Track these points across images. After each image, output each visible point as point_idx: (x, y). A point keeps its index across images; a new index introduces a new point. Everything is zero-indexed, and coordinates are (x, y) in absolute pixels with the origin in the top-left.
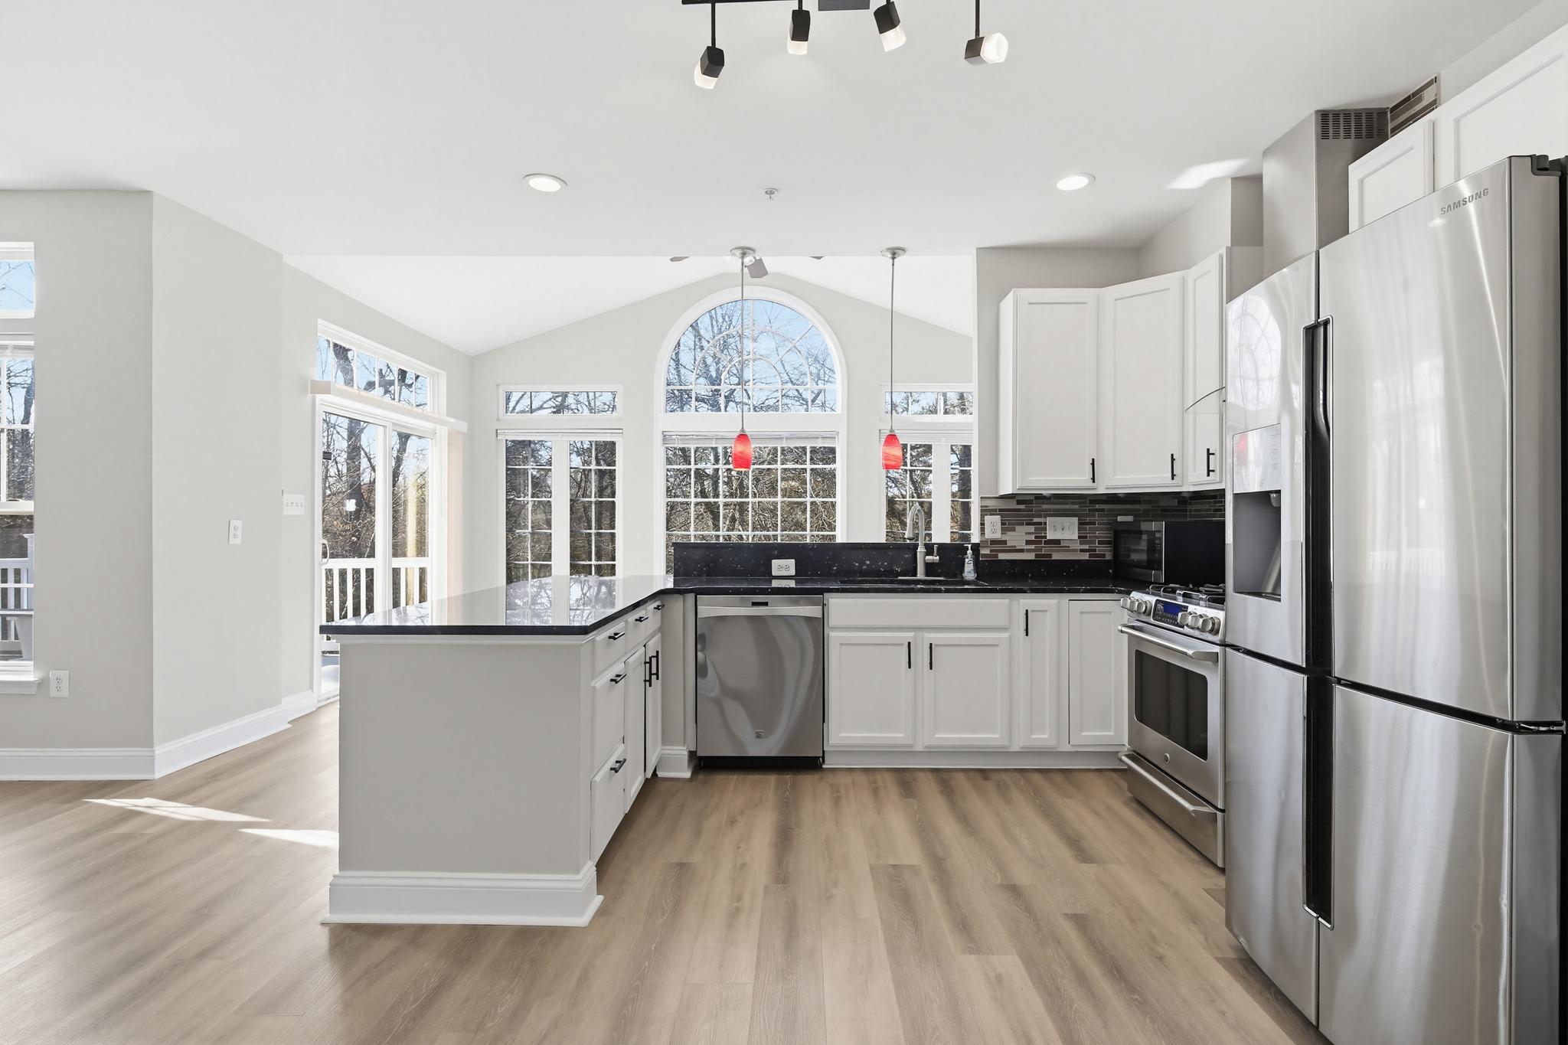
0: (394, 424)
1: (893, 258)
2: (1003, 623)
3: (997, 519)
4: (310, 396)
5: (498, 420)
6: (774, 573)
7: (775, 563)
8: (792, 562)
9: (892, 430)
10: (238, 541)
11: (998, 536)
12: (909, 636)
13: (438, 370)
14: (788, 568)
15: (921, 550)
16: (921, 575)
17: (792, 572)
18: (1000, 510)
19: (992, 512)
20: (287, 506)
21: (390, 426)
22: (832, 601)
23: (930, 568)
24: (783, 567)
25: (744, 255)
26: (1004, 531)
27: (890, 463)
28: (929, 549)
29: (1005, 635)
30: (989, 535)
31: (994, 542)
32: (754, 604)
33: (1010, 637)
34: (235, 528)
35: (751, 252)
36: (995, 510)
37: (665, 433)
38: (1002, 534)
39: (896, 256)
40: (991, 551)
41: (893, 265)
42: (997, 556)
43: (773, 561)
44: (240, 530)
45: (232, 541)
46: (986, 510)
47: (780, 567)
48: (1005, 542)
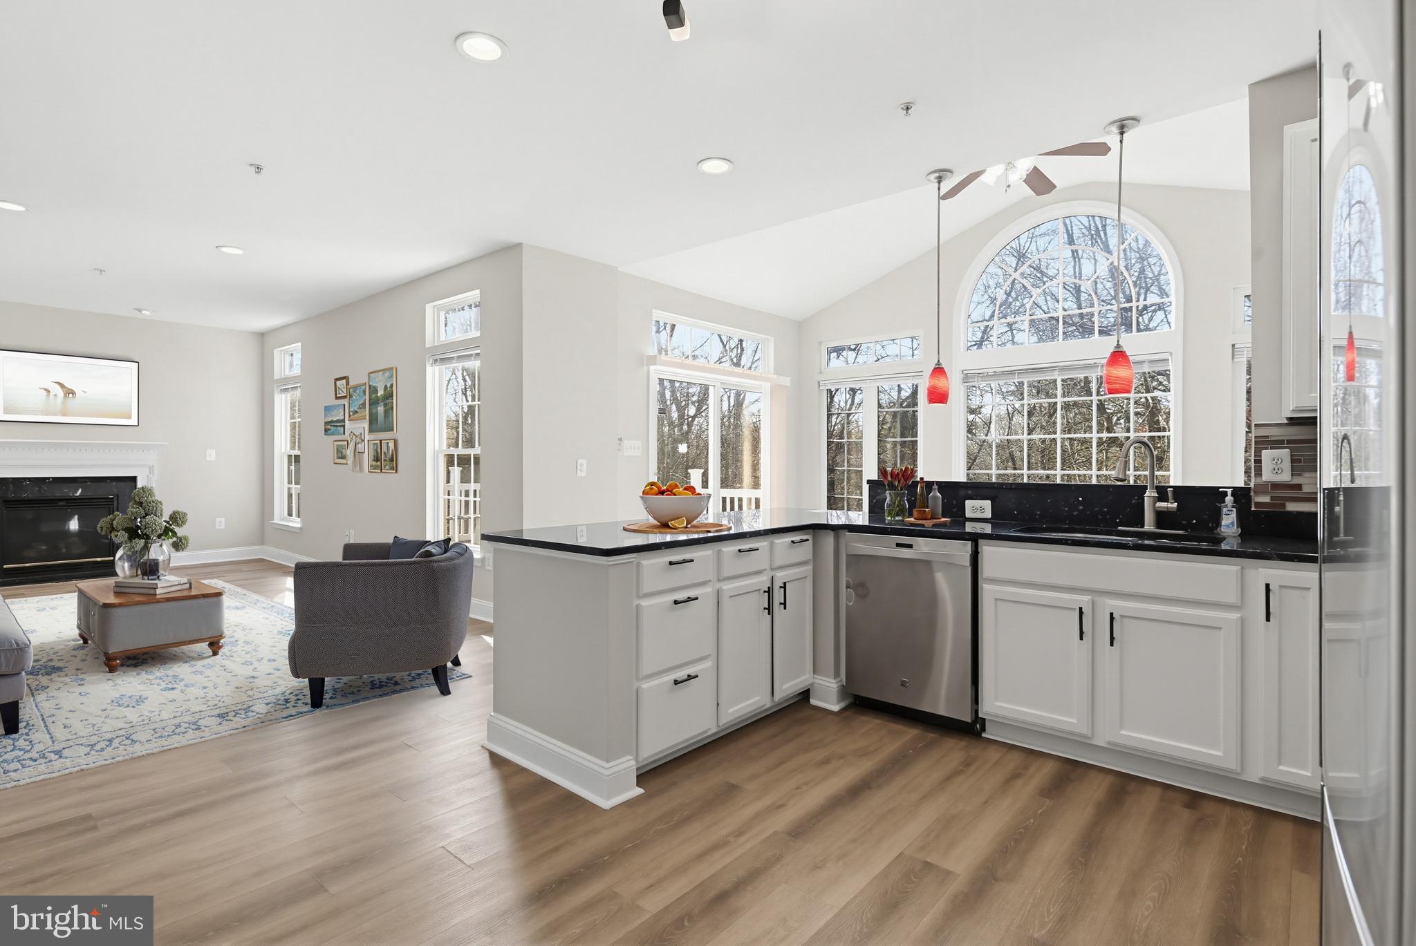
0: (722, 383)
1: (1122, 133)
2: (1232, 598)
3: (1285, 453)
4: (646, 367)
5: (821, 373)
6: (968, 514)
7: (969, 503)
8: (987, 504)
9: (1118, 346)
10: (583, 474)
11: (1286, 477)
12: (1084, 600)
13: (768, 337)
14: (982, 509)
15: (1150, 494)
16: (1149, 525)
17: (988, 515)
18: (1289, 442)
19: (1276, 444)
20: (627, 448)
21: (718, 385)
22: (985, 548)
23: (1162, 518)
24: (977, 508)
25: (940, 179)
26: (1295, 471)
27: (1113, 386)
28: (1162, 493)
29: (1234, 616)
30: (1267, 476)
31: (1276, 486)
32: (899, 545)
33: (1243, 621)
34: (582, 466)
35: (949, 174)
36: (1282, 442)
37: (965, 372)
38: (1292, 475)
39: (1125, 130)
40: (1272, 498)
41: (1121, 142)
42: (1284, 506)
43: (967, 501)
44: (585, 466)
45: (579, 474)
46: (1263, 443)
47: (974, 509)
48: (1299, 487)
